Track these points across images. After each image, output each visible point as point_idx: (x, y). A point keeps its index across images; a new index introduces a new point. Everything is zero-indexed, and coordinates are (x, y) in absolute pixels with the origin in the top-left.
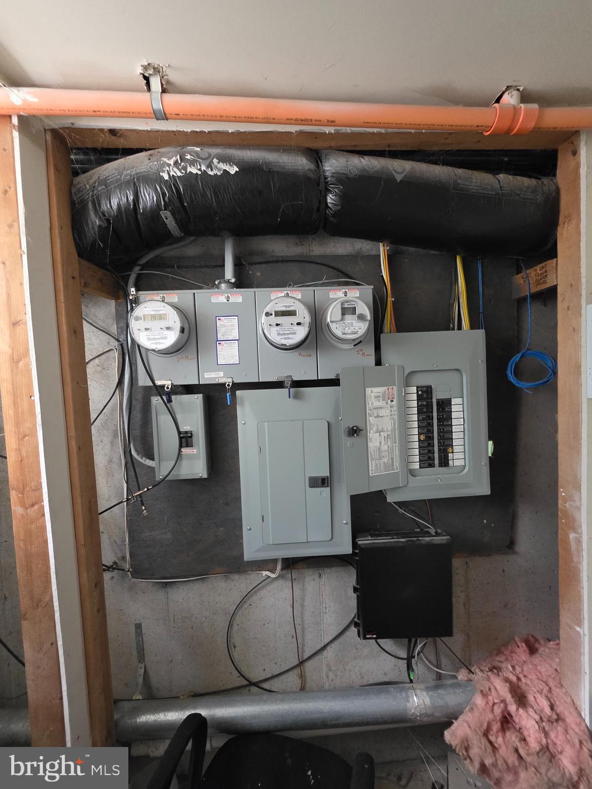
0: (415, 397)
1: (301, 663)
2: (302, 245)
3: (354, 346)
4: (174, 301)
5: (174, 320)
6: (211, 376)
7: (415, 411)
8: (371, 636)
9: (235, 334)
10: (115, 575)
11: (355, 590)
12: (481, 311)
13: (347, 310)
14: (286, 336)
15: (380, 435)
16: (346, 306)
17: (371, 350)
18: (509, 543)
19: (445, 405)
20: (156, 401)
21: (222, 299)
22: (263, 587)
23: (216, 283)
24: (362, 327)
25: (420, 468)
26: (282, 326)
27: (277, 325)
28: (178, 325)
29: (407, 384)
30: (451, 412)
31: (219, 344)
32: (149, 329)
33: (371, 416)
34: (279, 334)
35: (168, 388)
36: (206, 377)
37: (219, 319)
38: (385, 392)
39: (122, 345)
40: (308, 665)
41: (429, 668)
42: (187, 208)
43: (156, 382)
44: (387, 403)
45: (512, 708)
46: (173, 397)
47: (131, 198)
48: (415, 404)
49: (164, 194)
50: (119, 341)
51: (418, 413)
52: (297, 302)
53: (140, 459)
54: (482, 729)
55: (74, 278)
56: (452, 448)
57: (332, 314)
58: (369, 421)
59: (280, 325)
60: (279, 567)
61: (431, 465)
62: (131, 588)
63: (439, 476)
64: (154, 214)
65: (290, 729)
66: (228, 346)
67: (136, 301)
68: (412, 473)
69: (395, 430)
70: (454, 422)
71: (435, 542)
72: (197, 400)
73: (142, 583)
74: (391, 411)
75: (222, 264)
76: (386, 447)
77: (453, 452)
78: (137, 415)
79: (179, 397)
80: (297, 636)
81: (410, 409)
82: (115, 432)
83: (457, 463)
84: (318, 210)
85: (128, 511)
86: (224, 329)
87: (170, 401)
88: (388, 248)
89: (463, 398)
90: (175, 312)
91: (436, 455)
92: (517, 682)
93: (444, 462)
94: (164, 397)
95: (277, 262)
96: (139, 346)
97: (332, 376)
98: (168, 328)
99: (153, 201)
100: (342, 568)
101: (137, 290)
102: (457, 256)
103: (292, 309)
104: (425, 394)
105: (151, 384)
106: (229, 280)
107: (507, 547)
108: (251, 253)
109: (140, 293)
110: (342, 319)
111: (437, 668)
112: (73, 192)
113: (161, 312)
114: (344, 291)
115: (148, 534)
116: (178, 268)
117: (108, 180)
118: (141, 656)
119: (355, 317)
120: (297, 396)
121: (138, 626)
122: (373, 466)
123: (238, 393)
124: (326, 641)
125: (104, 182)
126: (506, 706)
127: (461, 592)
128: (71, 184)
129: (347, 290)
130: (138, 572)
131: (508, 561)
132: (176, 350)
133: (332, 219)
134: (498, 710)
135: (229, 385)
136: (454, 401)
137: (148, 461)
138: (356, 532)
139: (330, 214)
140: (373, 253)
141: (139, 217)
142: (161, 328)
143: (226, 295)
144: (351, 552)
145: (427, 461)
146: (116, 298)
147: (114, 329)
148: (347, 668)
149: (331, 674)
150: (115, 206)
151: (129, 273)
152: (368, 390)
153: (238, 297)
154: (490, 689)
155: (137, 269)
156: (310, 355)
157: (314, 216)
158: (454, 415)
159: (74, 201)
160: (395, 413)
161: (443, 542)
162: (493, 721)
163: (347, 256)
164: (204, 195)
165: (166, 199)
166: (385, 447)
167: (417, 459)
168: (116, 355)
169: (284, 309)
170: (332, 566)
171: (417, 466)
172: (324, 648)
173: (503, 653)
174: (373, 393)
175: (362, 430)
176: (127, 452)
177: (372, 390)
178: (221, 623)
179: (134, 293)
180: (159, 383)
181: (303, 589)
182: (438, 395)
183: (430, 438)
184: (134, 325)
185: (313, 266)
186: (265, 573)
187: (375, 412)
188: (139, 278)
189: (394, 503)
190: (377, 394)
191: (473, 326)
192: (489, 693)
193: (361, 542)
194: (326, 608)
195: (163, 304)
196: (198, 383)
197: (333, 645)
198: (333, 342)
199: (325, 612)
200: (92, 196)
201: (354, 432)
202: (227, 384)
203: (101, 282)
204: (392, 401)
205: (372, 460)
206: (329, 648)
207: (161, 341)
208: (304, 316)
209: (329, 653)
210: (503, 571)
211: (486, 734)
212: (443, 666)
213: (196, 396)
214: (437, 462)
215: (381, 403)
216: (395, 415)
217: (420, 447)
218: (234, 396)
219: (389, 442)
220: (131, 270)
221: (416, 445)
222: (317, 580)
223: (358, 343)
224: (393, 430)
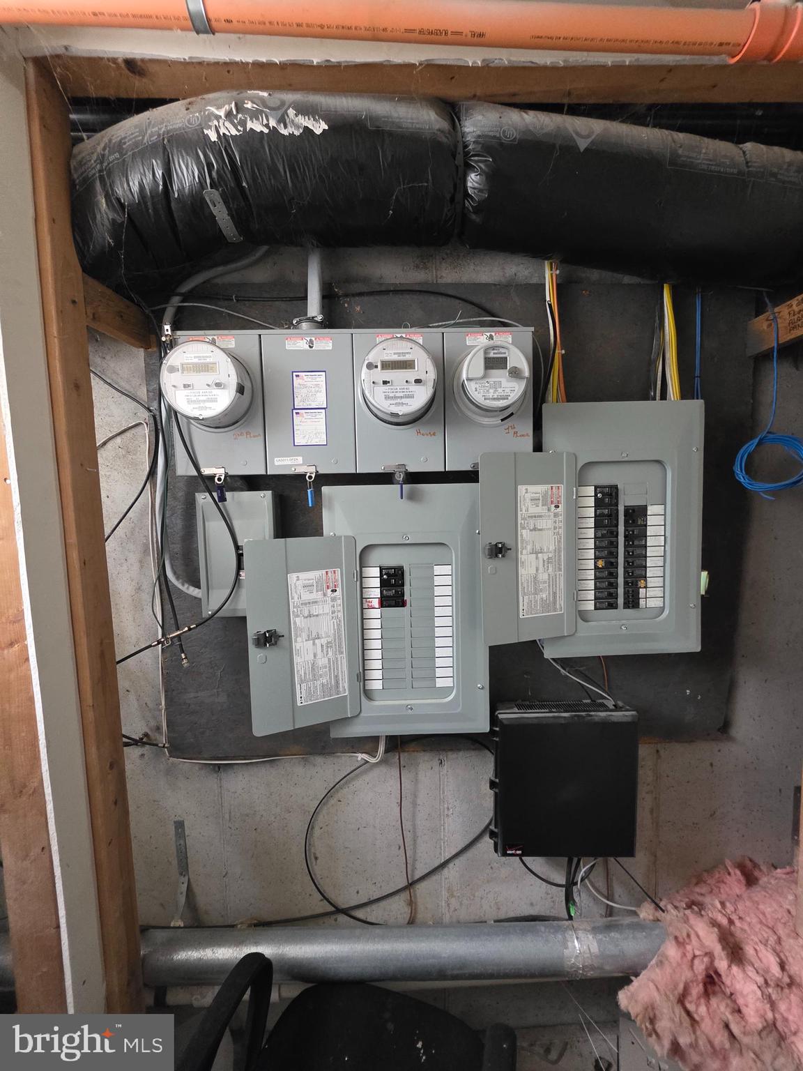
0: (591, 502)
1: (411, 885)
2: (426, 268)
3: (502, 420)
4: (230, 346)
5: (229, 374)
6: (285, 463)
7: (591, 523)
8: (514, 852)
9: (321, 400)
10: (145, 752)
11: (493, 785)
12: (697, 373)
13: (494, 363)
14: (399, 401)
15: (537, 558)
16: (492, 355)
17: (529, 429)
18: (722, 725)
19: (637, 516)
20: (203, 500)
21: (302, 345)
22: (357, 776)
23: (294, 322)
24: (516, 389)
25: (596, 609)
26: (392, 385)
27: (385, 383)
28: (233, 381)
29: (581, 483)
30: (646, 526)
31: (297, 413)
32: (189, 386)
33: (524, 528)
34: (387, 398)
35: (220, 479)
36: (276, 464)
37: (297, 376)
38: (547, 492)
39: (154, 417)
40: (422, 888)
41: (595, 899)
42: (247, 191)
43: (202, 470)
44: (549, 510)
45: (722, 964)
46: (228, 495)
47: (159, 173)
48: (591, 512)
49: (210, 165)
50: (150, 411)
51: (596, 527)
52: (416, 348)
53: (180, 586)
54: (676, 992)
55: (74, 302)
56: (646, 581)
57: (471, 368)
58: (522, 535)
59: (389, 382)
60: (382, 748)
61: (613, 606)
62: (169, 772)
63: (624, 622)
64: (196, 203)
65: (394, 978)
66: (309, 417)
67: (172, 344)
68: (583, 616)
69: (560, 552)
70: (650, 542)
71: (615, 719)
72: (263, 500)
73: (184, 764)
74: (555, 522)
75: (303, 296)
76: (545, 577)
77: (646, 587)
78: (177, 523)
79: (237, 494)
80: (406, 845)
81: (584, 520)
82: (146, 546)
83: (652, 603)
84: (452, 200)
85: (164, 662)
86: (305, 390)
87: (223, 499)
88: (558, 272)
89: (664, 504)
90: (229, 359)
91: (621, 591)
92: (728, 927)
93: (633, 602)
94: (215, 494)
95: (387, 292)
96: (176, 413)
97: (466, 467)
98: (218, 385)
99: (194, 177)
100: (473, 753)
101: (173, 330)
102: (665, 285)
103: (408, 357)
104: (607, 497)
105: (195, 473)
106: (313, 317)
107: (719, 730)
108: (348, 280)
109: (179, 333)
110: (484, 377)
111: (608, 900)
112: (72, 167)
113: (208, 360)
114: (488, 334)
115: (192, 695)
116: (237, 301)
117: (125, 143)
118: (184, 867)
119: (505, 373)
120: (412, 497)
121: (180, 825)
122: (525, 604)
123: (325, 490)
124: (448, 856)
125: (119, 147)
126: (712, 962)
127: (647, 793)
128: (70, 156)
129: (493, 334)
130: (178, 748)
131: (719, 751)
132: (228, 422)
133: (474, 217)
134: (700, 967)
135: (310, 477)
136: (651, 510)
137: (192, 588)
138: (497, 700)
139: (471, 208)
140: (535, 280)
141: (173, 205)
142: (208, 385)
143: (308, 339)
144: (488, 730)
145: (606, 599)
146: (146, 346)
147: (142, 393)
148: (477, 894)
149: (453, 901)
150: (135, 188)
151: (163, 306)
152: (522, 489)
153: (327, 341)
154: (689, 936)
155: (176, 301)
156: (434, 434)
157: (446, 210)
158: (650, 531)
159: (74, 181)
160: (561, 524)
161: (625, 720)
162: (692, 981)
163: (495, 285)
164: (273, 170)
165: (214, 174)
166: (543, 576)
167: (591, 595)
168: (147, 432)
169: (395, 358)
170: (459, 750)
171: (590, 606)
172: (443, 865)
173: (705, 882)
174: (529, 494)
175: (510, 549)
176: (162, 577)
177: (527, 489)
178: (298, 824)
179: (169, 333)
180: (207, 471)
181: (416, 781)
182: (627, 499)
183: (611, 565)
184: (168, 380)
185: (441, 299)
186: (361, 756)
187: (532, 522)
188: (179, 310)
189: (553, 659)
190: (534, 495)
191: (686, 393)
192: (687, 941)
193: (505, 715)
194: (448, 809)
195: (213, 348)
196: (264, 473)
197: (457, 861)
198: (469, 414)
199: (447, 815)
200: (100, 171)
201: (498, 551)
202: (308, 474)
203: (122, 316)
204: (557, 507)
205: (524, 594)
206: (451, 865)
207: (208, 405)
208: (426, 369)
209: (451, 872)
210: (711, 765)
211: (681, 1000)
212: (616, 897)
213: (262, 493)
214: (621, 601)
215: (540, 510)
216: (560, 528)
217: (596, 578)
218: (318, 494)
219: (550, 570)
220: (167, 300)
221: (591, 575)
222: (436, 768)
223: (507, 414)
224: (558, 551)
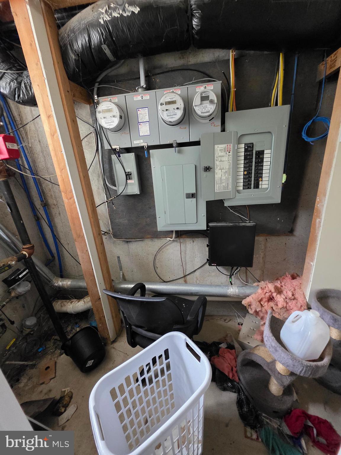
0: (243, 150)
1: (185, 276)
2: (183, 58)
3: (210, 121)
4: (116, 101)
5: (116, 112)
6: (138, 143)
7: (243, 158)
8: (214, 265)
9: (147, 119)
10: (107, 237)
11: (208, 246)
12: (293, 93)
13: (204, 98)
14: (172, 116)
15: (222, 171)
16: (203, 95)
17: (219, 123)
18: (290, 230)
19: (260, 154)
20: (114, 157)
21: (139, 98)
22: (168, 245)
23: (136, 89)
24: (213, 107)
25: (243, 189)
26: (169, 111)
27: (167, 110)
28: (118, 115)
29: (239, 143)
30: (263, 158)
31: (140, 124)
32: (105, 117)
33: (217, 161)
34: (168, 116)
35: (118, 150)
36: (135, 143)
37: (139, 110)
38: (226, 147)
39: (95, 129)
40: (188, 277)
41: (242, 283)
42: (115, 42)
43: (112, 147)
44: (226, 154)
45: (274, 295)
46: (121, 155)
47: (87, 39)
48: (243, 154)
49: (102, 34)
50: (94, 128)
51: (245, 159)
52: (177, 95)
53: (110, 186)
54: (258, 300)
55: (68, 91)
56: (262, 179)
57: (197, 101)
58: (216, 163)
59: (168, 110)
60: (174, 236)
61: (249, 188)
62: (114, 243)
63: (253, 193)
64: (99, 48)
66: (144, 125)
67: (98, 103)
68: (238, 192)
69: (230, 169)
70: (265, 164)
71: (247, 225)
72: (131, 156)
73: (118, 241)
74: (229, 158)
75: (138, 77)
76: (225, 178)
77: (262, 181)
78: (107, 166)
79: (124, 154)
80: (183, 265)
81: (240, 157)
82: (99, 174)
83: (264, 186)
84: (188, 31)
85: (108, 210)
86: (141, 115)
87: (119, 156)
88: (235, 53)
89: (271, 149)
90: (116, 107)
91: (253, 182)
92: (280, 287)
93: (257, 186)
94: (117, 155)
95: (168, 72)
96: (102, 127)
97: (196, 139)
98: (114, 116)
99: (98, 39)
100: (203, 239)
101: (98, 97)
102: (281, 53)
103: (174, 99)
104: (249, 148)
105: (111, 148)
106: (143, 86)
107: (289, 232)
108: (155, 68)
109: (100, 98)
110: (201, 104)
111: (246, 283)
112: (60, 39)
113: (110, 108)
114: (204, 86)
115: (118, 220)
116: (117, 82)
117: (75, 29)
118: (121, 269)
119: (208, 101)
120: (179, 152)
121: (119, 257)
122: (217, 187)
123: (151, 151)
124: (196, 269)
125: (73, 31)
126: (272, 294)
127: (262, 252)
128: (58, 35)
129: (206, 86)
130: (116, 236)
131: (289, 239)
132: (118, 129)
133: (196, 36)
134: (267, 295)
135: (146, 147)
136: (266, 152)
137: (114, 187)
138: (208, 221)
139: (195, 33)
140: (226, 58)
141: (92, 50)
142: (111, 117)
143: (141, 95)
144: (206, 229)
145: (247, 186)
146: (89, 103)
147: (91, 121)
148: (205, 279)
149: (198, 281)
150: (80, 46)
151: (93, 88)
152: (216, 146)
153: (147, 96)
154: (265, 287)
155: (97, 84)
156: (186, 128)
158: (265, 160)
159: (61, 46)
160: (231, 159)
161: (251, 225)
162: (264, 298)
163: (210, 62)
164: (123, 31)
165: (104, 37)
166: (224, 178)
167: (242, 184)
168: (94, 135)
169: (170, 100)
170: (199, 237)
171: (241, 188)
172: (195, 271)
174: (219, 148)
175: (212, 168)
176: (105, 184)
177: (218, 146)
178: (151, 258)
179: (97, 98)
180: (114, 147)
181: (186, 247)
182: (257, 148)
183: (249, 173)
184: (99, 116)
185: (190, 72)
186: (168, 239)
187: (220, 158)
188: (98, 89)
189: (228, 206)
190: (221, 148)
191: (284, 103)
193: (210, 224)
194: (196, 255)
195: (110, 103)
196: (131, 147)
197: (199, 270)
198: (198, 119)
199: (196, 257)
200: (69, 41)
201: (207, 169)
202: (145, 146)
203: (81, 94)
204: (229, 152)
205: (217, 184)
206: (197, 271)
207: (111, 124)
208: (180, 104)
209: (197, 273)
210: (286, 244)
211: (260, 301)
213: (131, 154)
214: (252, 186)
215: (223, 154)
216: (230, 160)
217: (244, 178)
218: (149, 153)
219: (226, 175)
220: (94, 86)
221: (242, 177)
222: (192, 243)
223: (211, 118)
224: (229, 169)
